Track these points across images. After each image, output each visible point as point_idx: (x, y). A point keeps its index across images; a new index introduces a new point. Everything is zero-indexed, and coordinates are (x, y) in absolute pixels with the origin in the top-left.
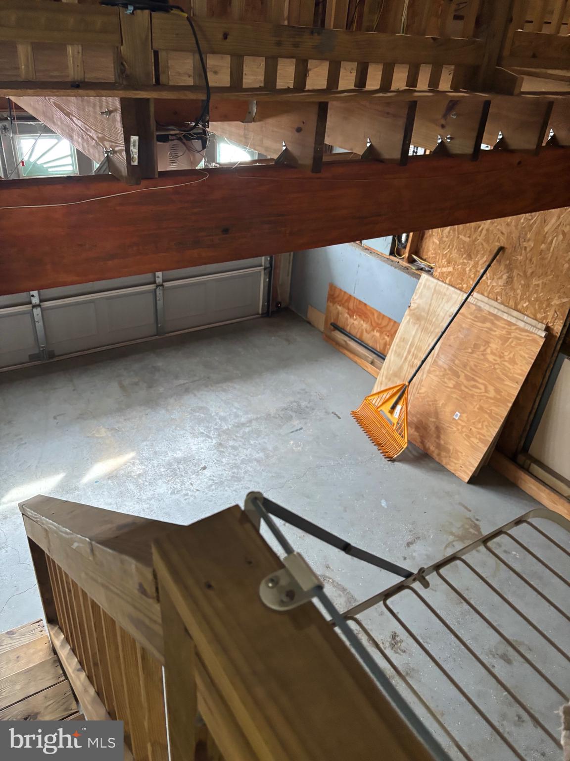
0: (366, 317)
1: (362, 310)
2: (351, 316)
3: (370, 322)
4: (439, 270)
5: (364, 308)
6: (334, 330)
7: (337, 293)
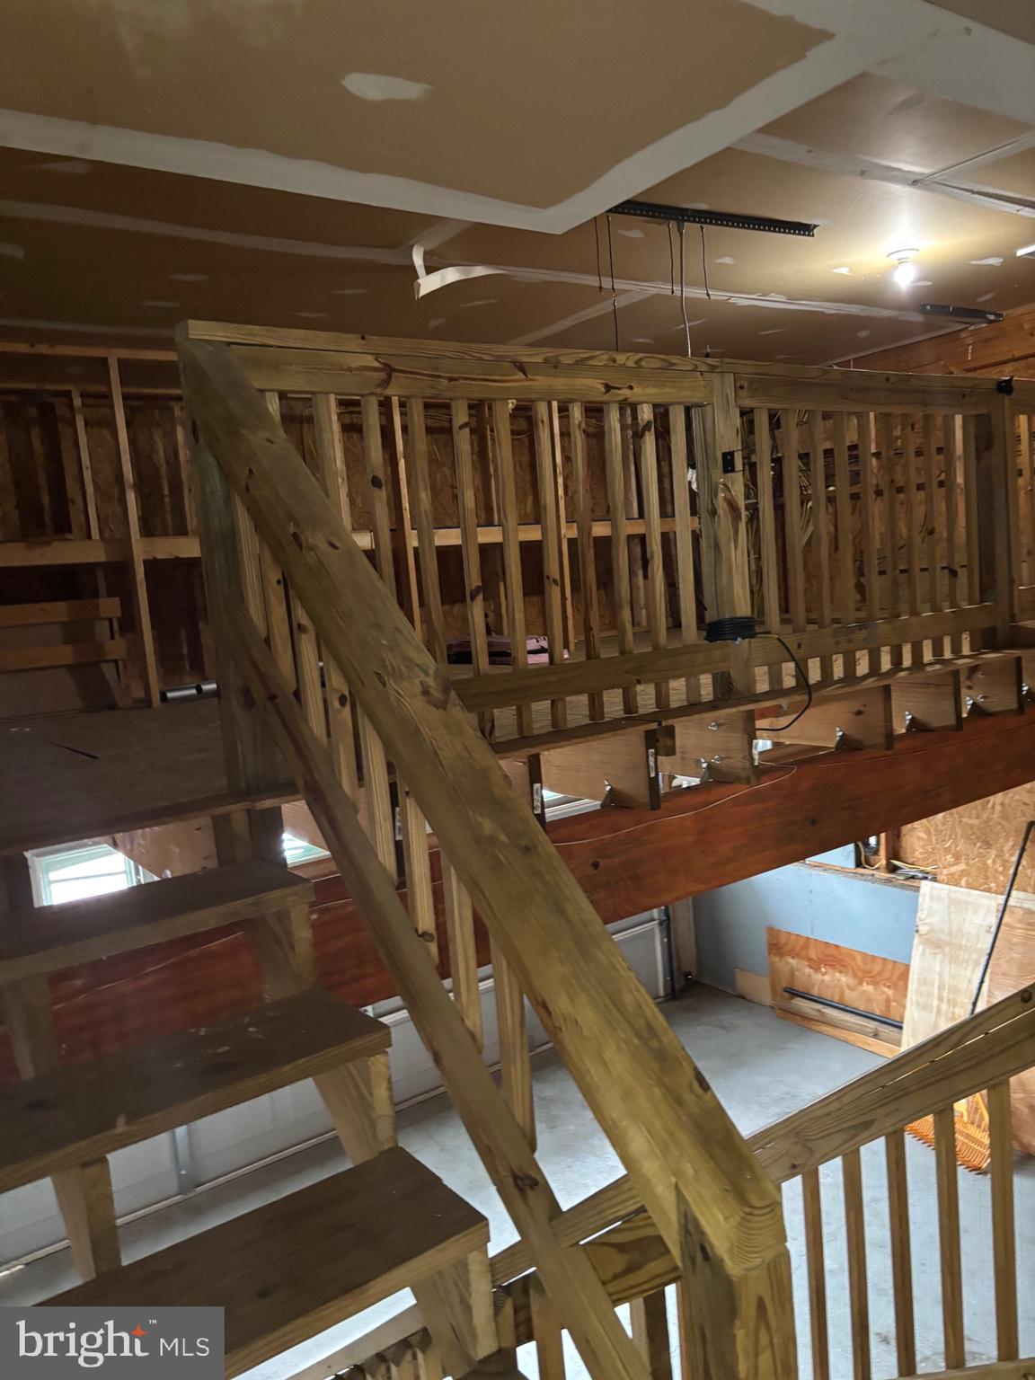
0: (844, 966)
1: (833, 957)
2: (817, 970)
3: (851, 971)
4: (945, 872)
5: (835, 952)
6: (792, 999)
7: (783, 939)
